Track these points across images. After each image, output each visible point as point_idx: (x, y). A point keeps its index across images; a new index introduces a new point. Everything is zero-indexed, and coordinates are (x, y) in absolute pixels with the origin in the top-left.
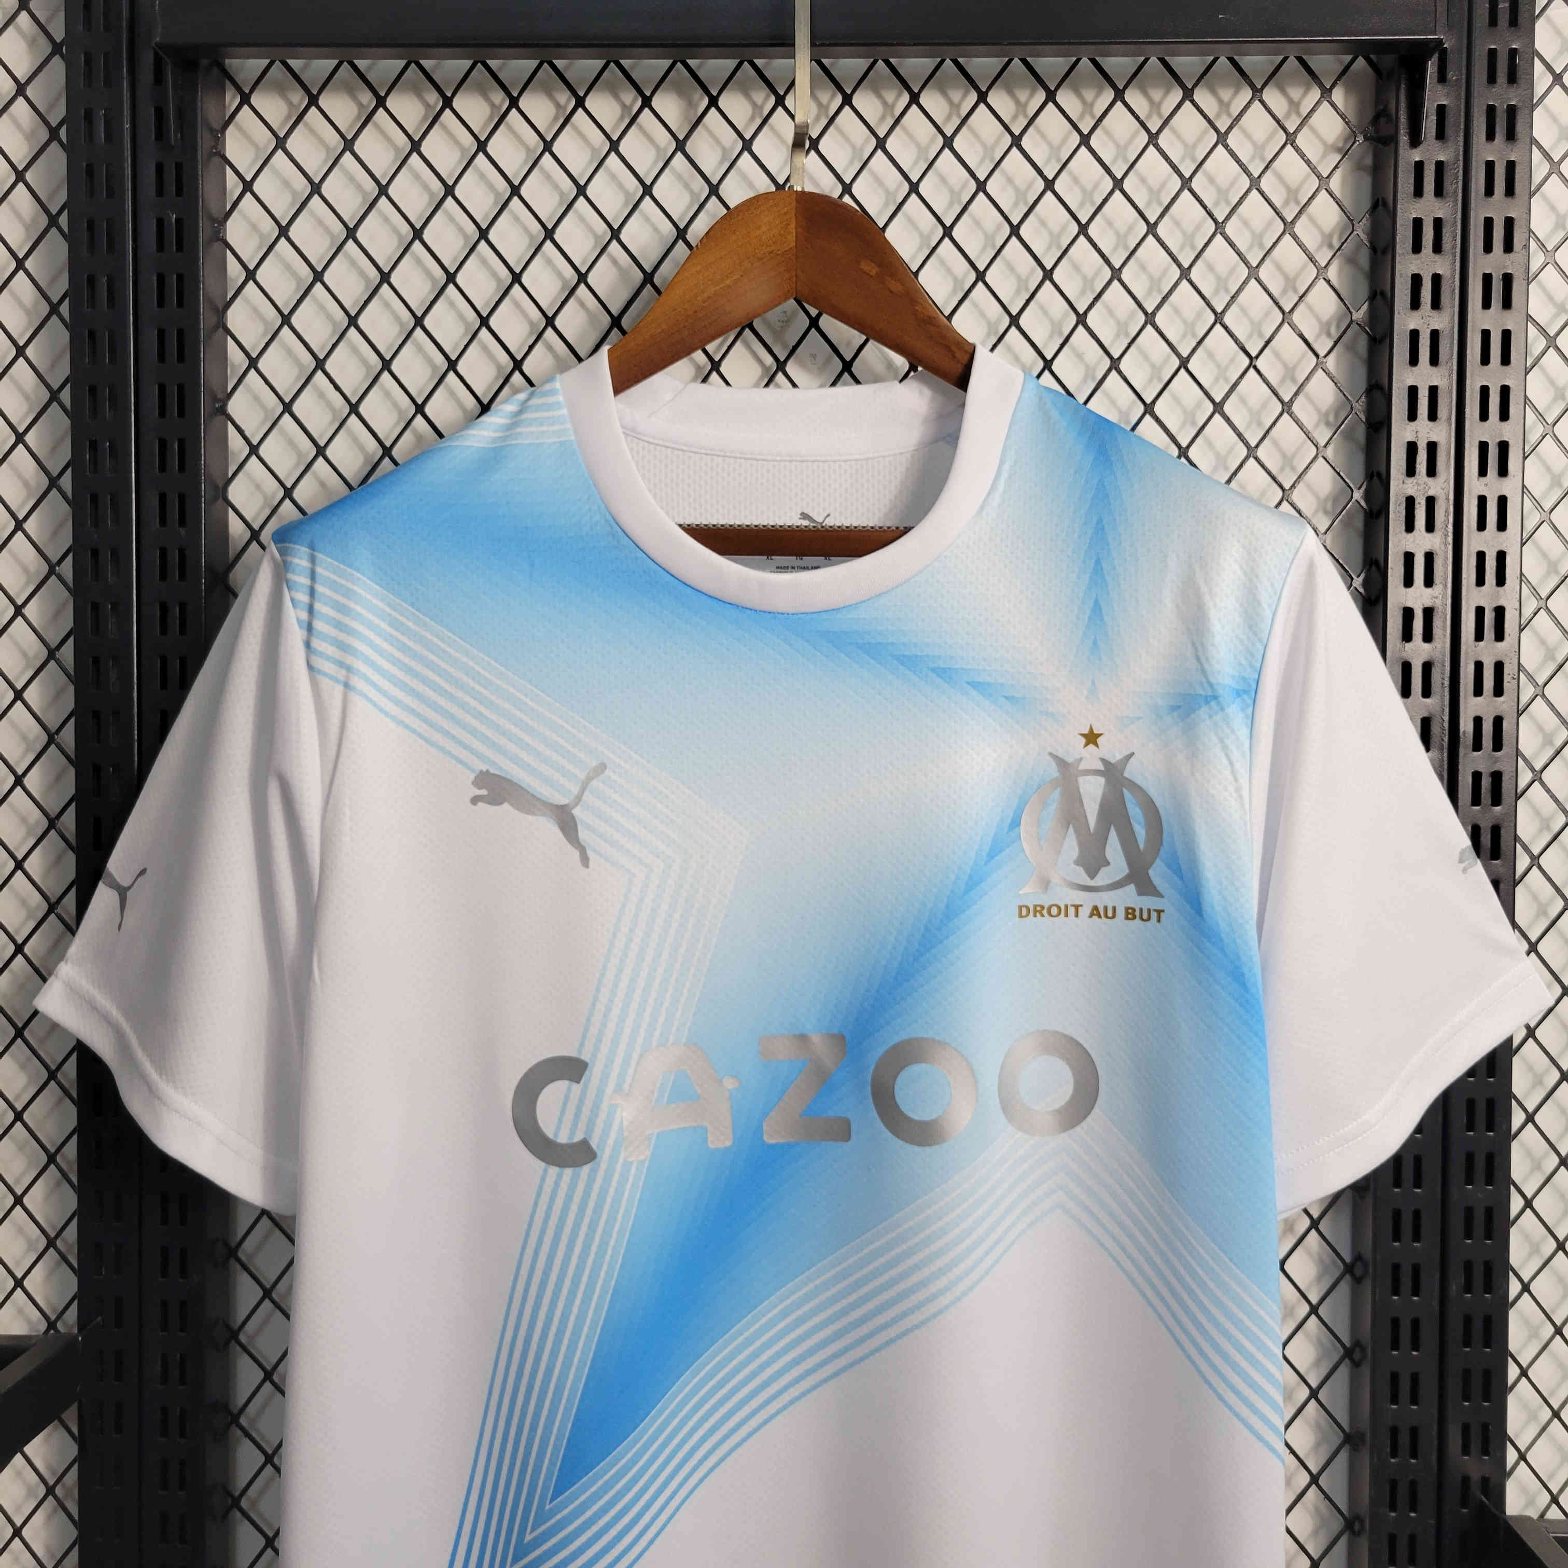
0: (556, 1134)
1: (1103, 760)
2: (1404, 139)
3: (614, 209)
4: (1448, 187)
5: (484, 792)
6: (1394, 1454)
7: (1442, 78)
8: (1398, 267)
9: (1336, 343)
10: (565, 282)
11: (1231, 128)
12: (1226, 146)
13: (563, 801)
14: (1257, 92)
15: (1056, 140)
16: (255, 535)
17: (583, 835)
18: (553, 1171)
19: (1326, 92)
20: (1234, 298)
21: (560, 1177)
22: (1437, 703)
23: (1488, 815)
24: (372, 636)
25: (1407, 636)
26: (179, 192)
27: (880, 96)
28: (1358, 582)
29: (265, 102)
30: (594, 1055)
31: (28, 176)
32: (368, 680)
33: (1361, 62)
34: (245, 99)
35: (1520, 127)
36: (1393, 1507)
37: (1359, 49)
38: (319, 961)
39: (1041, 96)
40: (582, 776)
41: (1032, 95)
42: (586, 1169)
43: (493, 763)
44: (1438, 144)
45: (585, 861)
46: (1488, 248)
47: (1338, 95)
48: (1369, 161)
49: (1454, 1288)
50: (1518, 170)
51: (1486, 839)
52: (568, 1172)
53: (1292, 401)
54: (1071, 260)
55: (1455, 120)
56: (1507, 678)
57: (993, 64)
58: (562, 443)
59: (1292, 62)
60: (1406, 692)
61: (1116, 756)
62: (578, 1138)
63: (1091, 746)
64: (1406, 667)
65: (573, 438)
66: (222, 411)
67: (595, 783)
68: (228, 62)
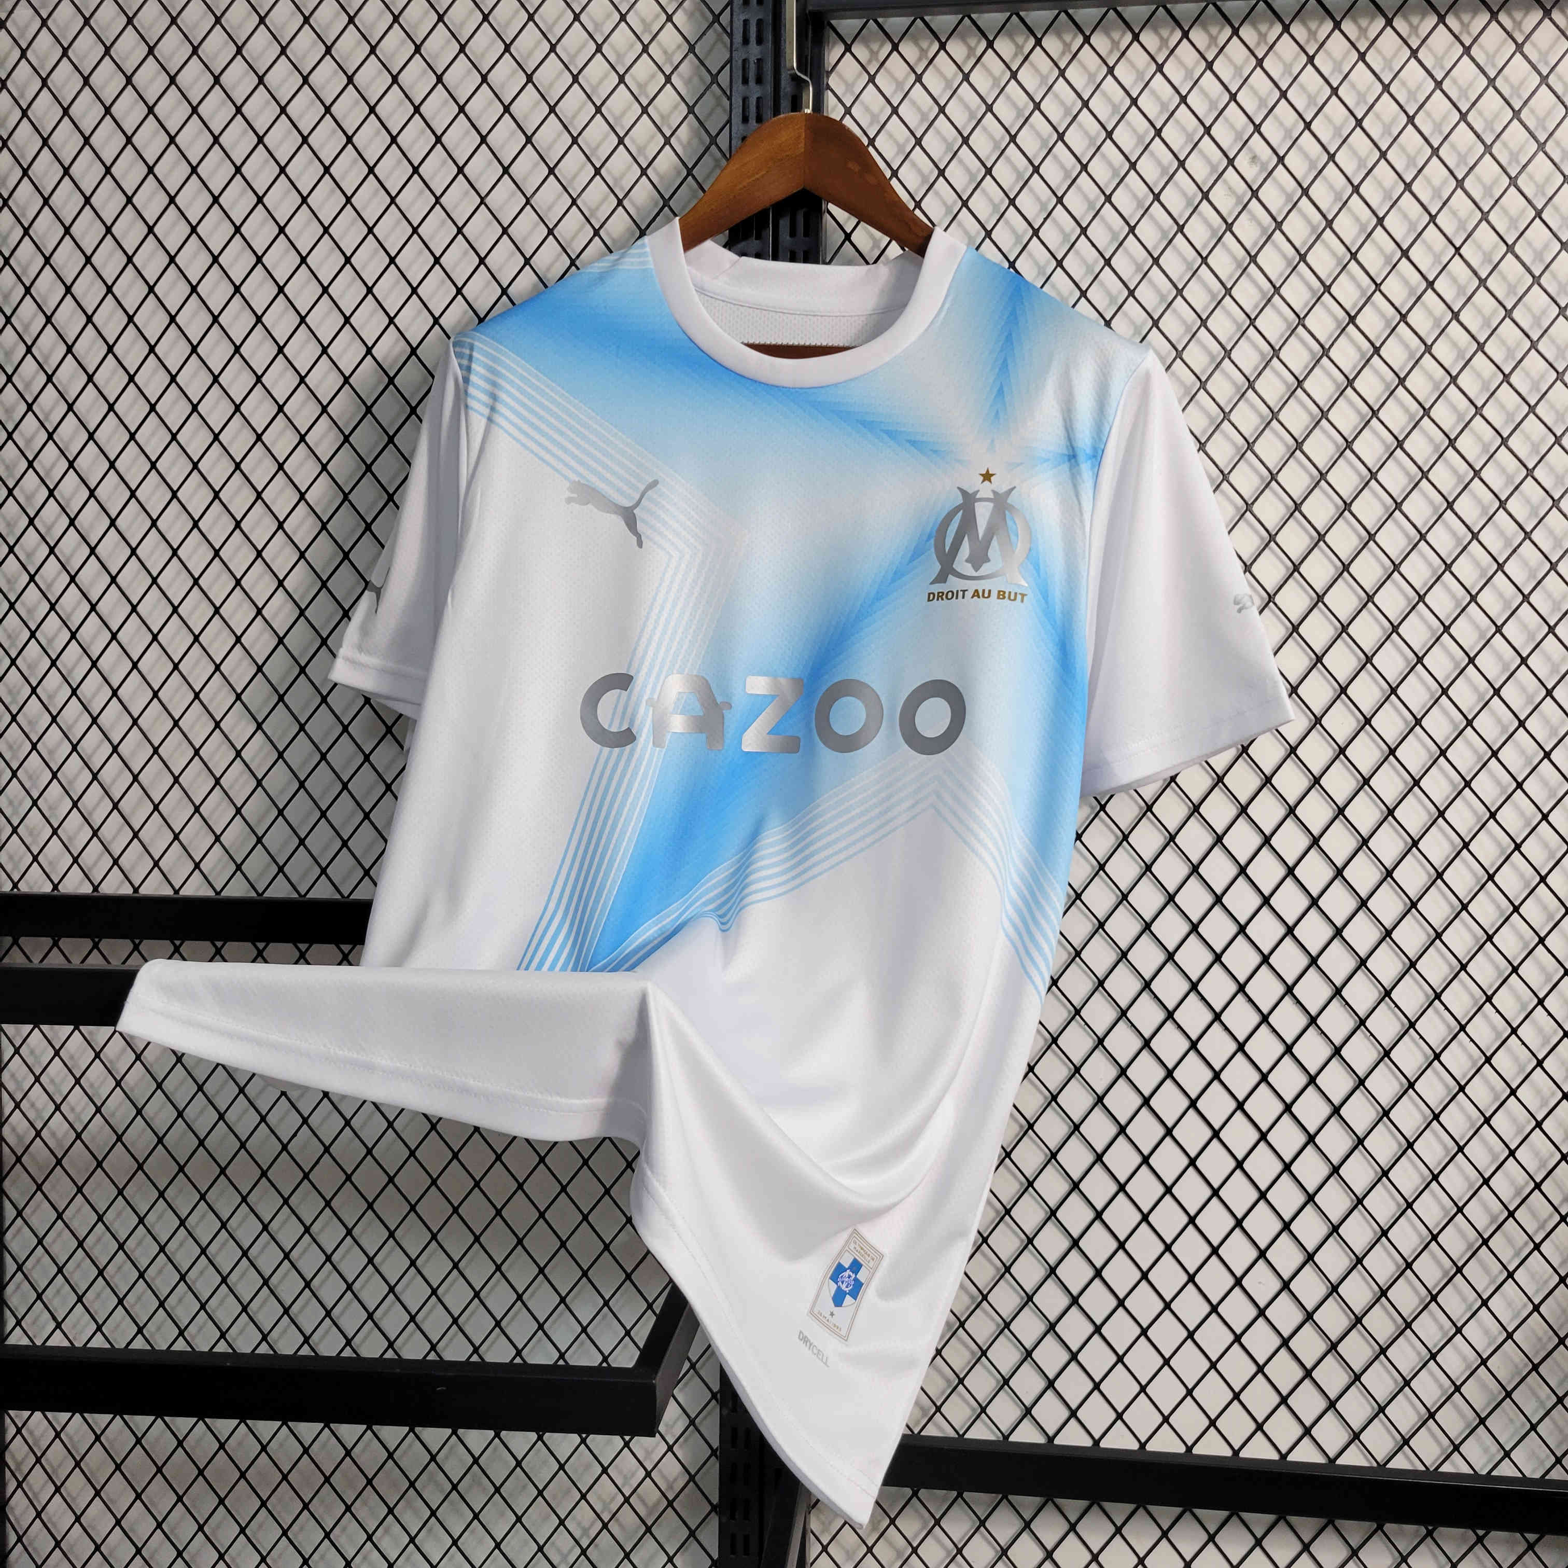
0: (610, 726)
1: (994, 492)
5: (575, 495)
13: (628, 503)
17: (640, 527)
18: (606, 750)
21: (611, 753)
24: (513, 390)
29: (860, 51)
30: (638, 672)
31: (696, 109)
32: (506, 418)
38: (453, 597)
40: (642, 487)
42: (628, 747)
43: (584, 477)
45: (640, 544)
52: (617, 750)
58: (644, 270)
61: (1003, 489)
62: (624, 727)
63: (987, 482)
65: (652, 267)
67: (650, 493)
68: (833, 22)
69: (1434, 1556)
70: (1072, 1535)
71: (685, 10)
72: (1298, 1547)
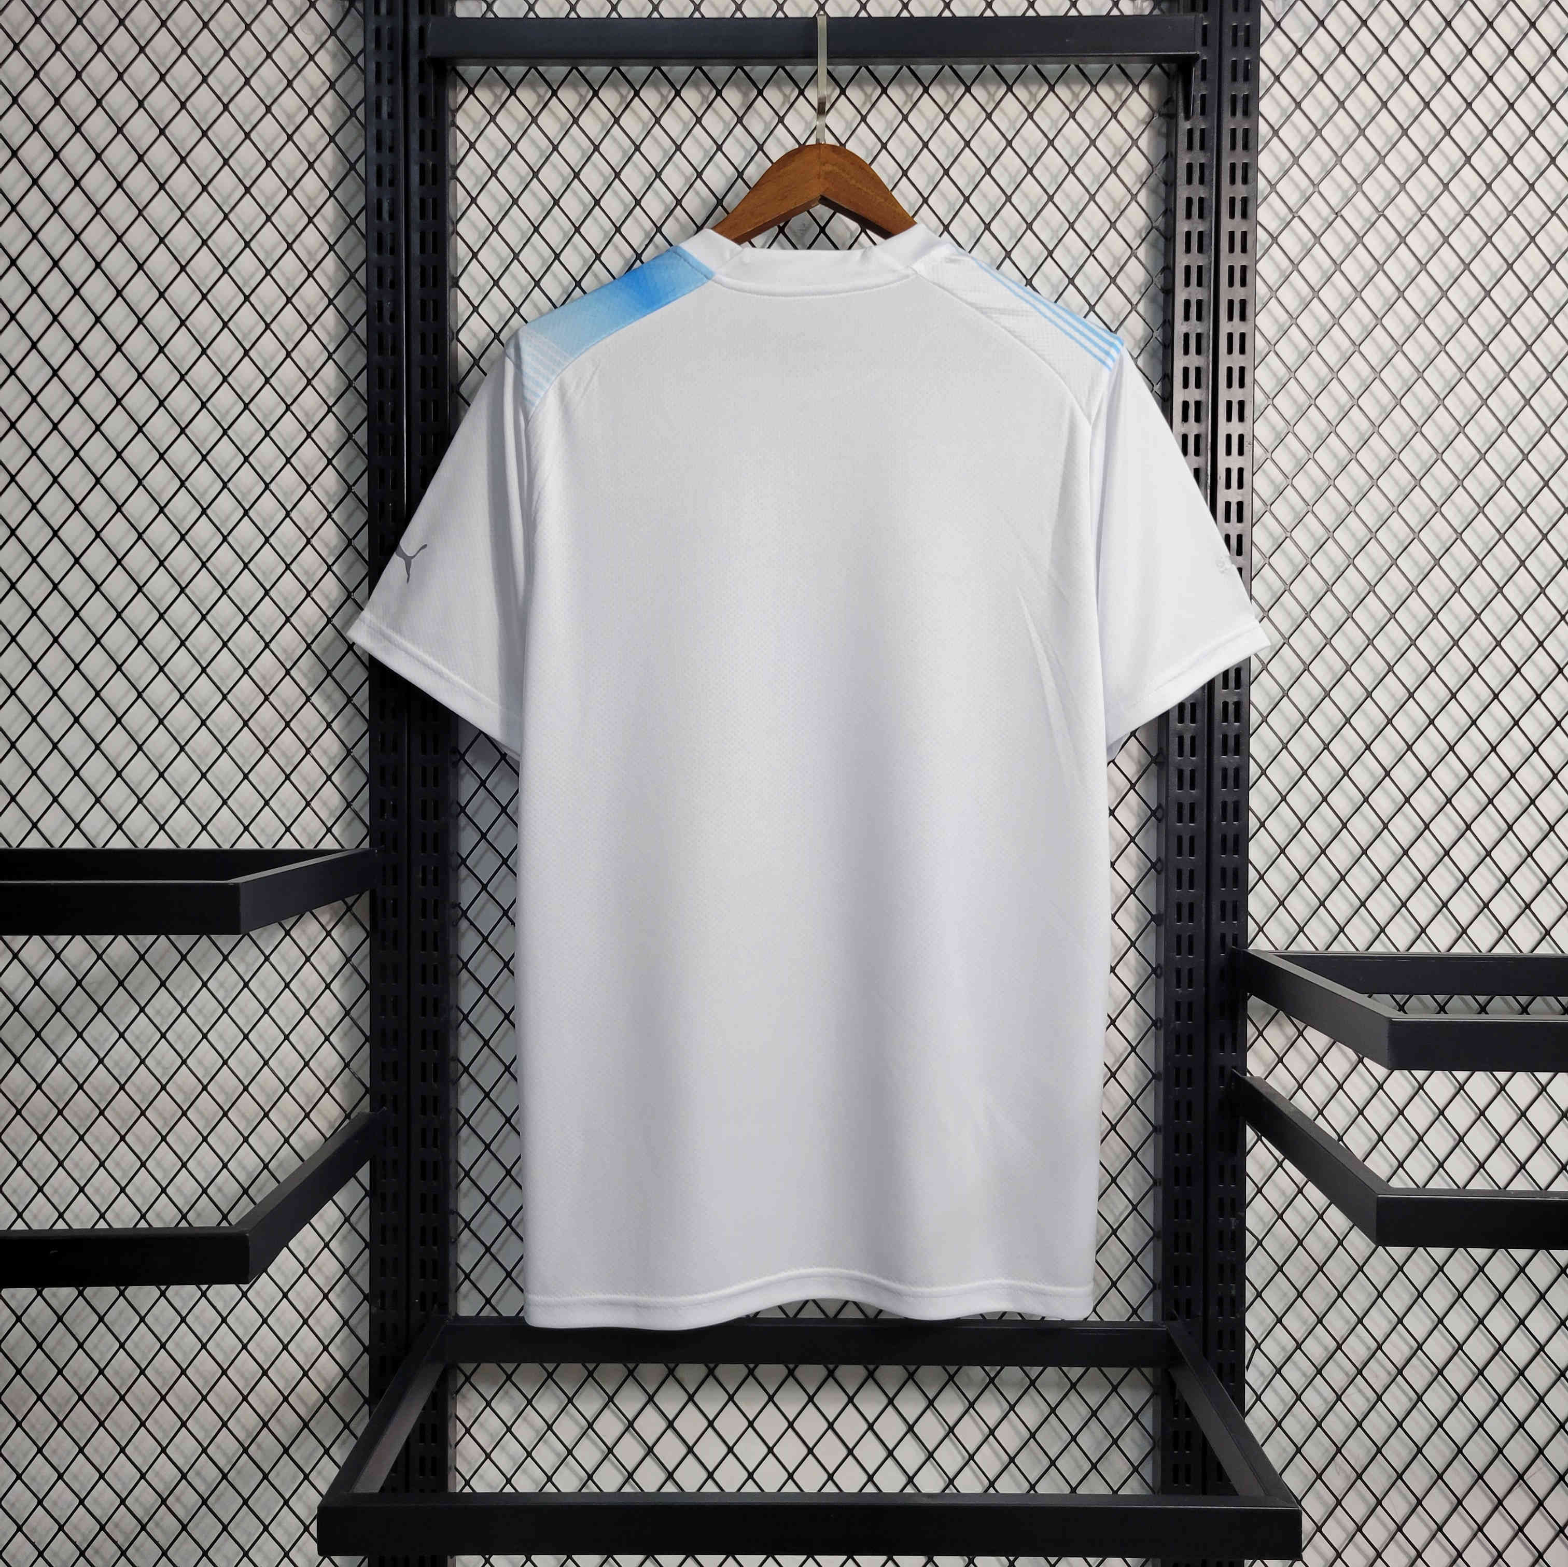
2: (1181, 115)
3: (698, 159)
4: (1207, 144)
6: (1179, 920)
7: (1204, 78)
8: (1178, 193)
9: (1143, 240)
10: (666, 206)
11: (1077, 109)
12: (1075, 120)
14: (1094, 87)
15: (972, 117)
16: (476, 362)
19: (1136, 87)
20: (1081, 213)
22: (1203, 461)
23: (1234, 528)
25: (1185, 418)
26: (434, 148)
27: (863, 90)
28: (1157, 388)
29: (483, 93)
31: (337, 139)
33: (1156, 69)
34: (471, 91)
35: (1251, 108)
36: (1179, 953)
37: (1157, 60)
39: (962, 89)
41: (957, 89)
44: (1201, 118)
46: (1233, 181)
47: (1144, 89)
48: (1164, 130)
49: (1216, 817)
50: (1251, 135)
51: (1234, 542)
53: (1116, 276)
54: (981, 191)
55: (1212, 103)
56: (1246, 444)
57: (933, 69)
59: (1115, 68)
60: (1185, 452)
64: (1185, 438)
66: (456, 284)
68: (460, 69)
69: (998, 1402)
70: (690, 1405)
71: (328, 51)
72: (885, 1401)
